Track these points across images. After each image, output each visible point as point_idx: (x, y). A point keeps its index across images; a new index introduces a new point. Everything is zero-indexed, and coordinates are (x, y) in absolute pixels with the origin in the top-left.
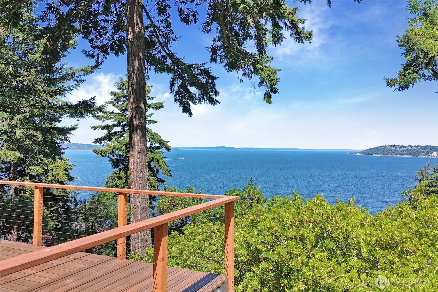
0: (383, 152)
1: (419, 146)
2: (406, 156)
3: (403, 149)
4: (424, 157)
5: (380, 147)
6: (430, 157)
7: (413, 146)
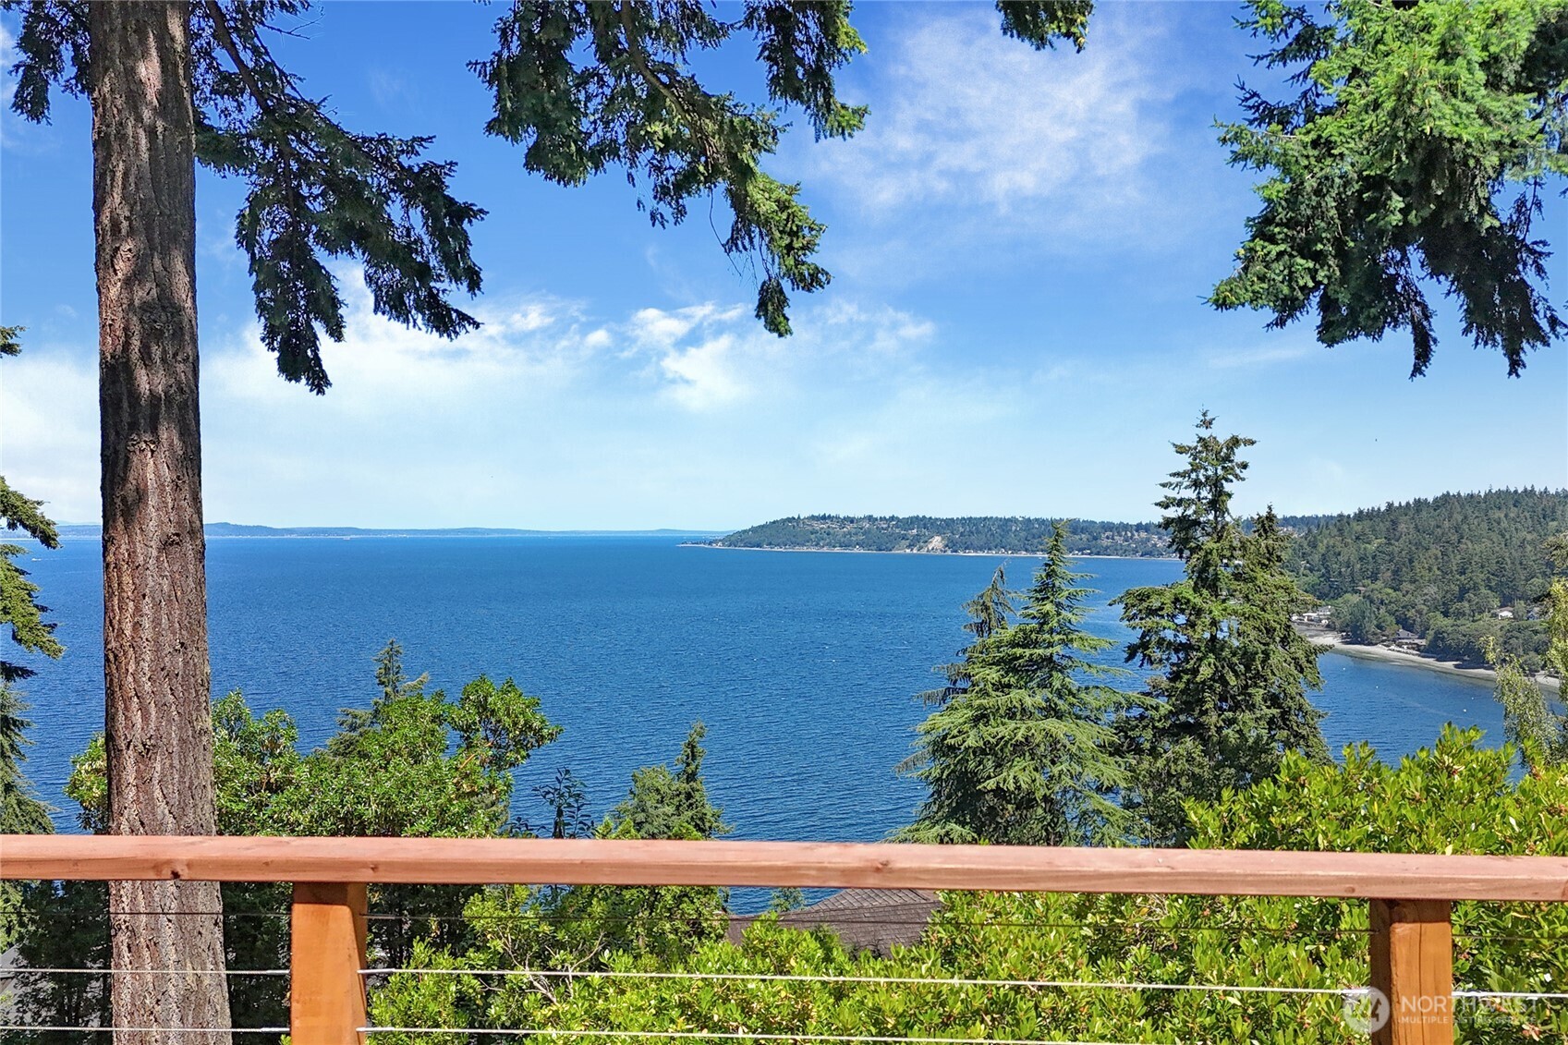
0: (793, 539)
1: (892, 518)
2: (857, 550)
3: (849, 527)
4: (908, 551)
5: (783, 521)
6: (924, 551)
7: (876, 519)
